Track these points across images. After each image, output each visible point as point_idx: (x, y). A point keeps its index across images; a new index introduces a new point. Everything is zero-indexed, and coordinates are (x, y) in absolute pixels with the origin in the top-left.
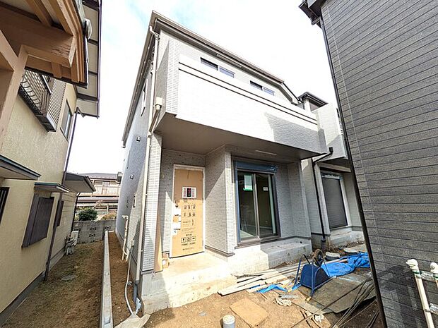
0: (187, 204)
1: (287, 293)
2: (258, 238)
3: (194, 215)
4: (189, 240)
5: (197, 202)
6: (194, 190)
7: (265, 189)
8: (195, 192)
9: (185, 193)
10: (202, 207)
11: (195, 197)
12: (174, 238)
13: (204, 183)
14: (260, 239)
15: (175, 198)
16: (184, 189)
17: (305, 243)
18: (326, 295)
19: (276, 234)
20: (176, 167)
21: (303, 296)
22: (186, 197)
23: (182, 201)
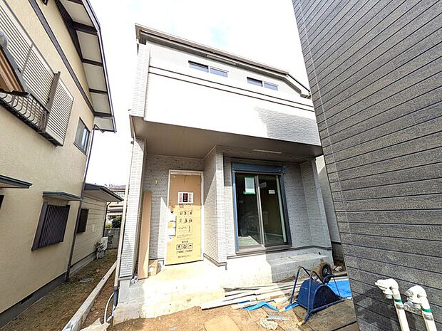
0: (182, 210)
1: (277, 313)
2: (263, 247)
3: (191, 221)
4: (185, 247)
5: (195, 208)
6: (191, 196)
7: (271, 192)
8: (192, 197)
9: (180, 199)
10: (200, 212)
11: (192, 202)
12: (169, 244)
13: (202, 188)
14: (265, 248)
15: (170, 204)
16: (180, 195)
17: (324, 255)
18: (325, 320)
19: (287, 243)
20: (172, 172)
21: (296, 319)
22: (182, 203)
23: (177, 207)
